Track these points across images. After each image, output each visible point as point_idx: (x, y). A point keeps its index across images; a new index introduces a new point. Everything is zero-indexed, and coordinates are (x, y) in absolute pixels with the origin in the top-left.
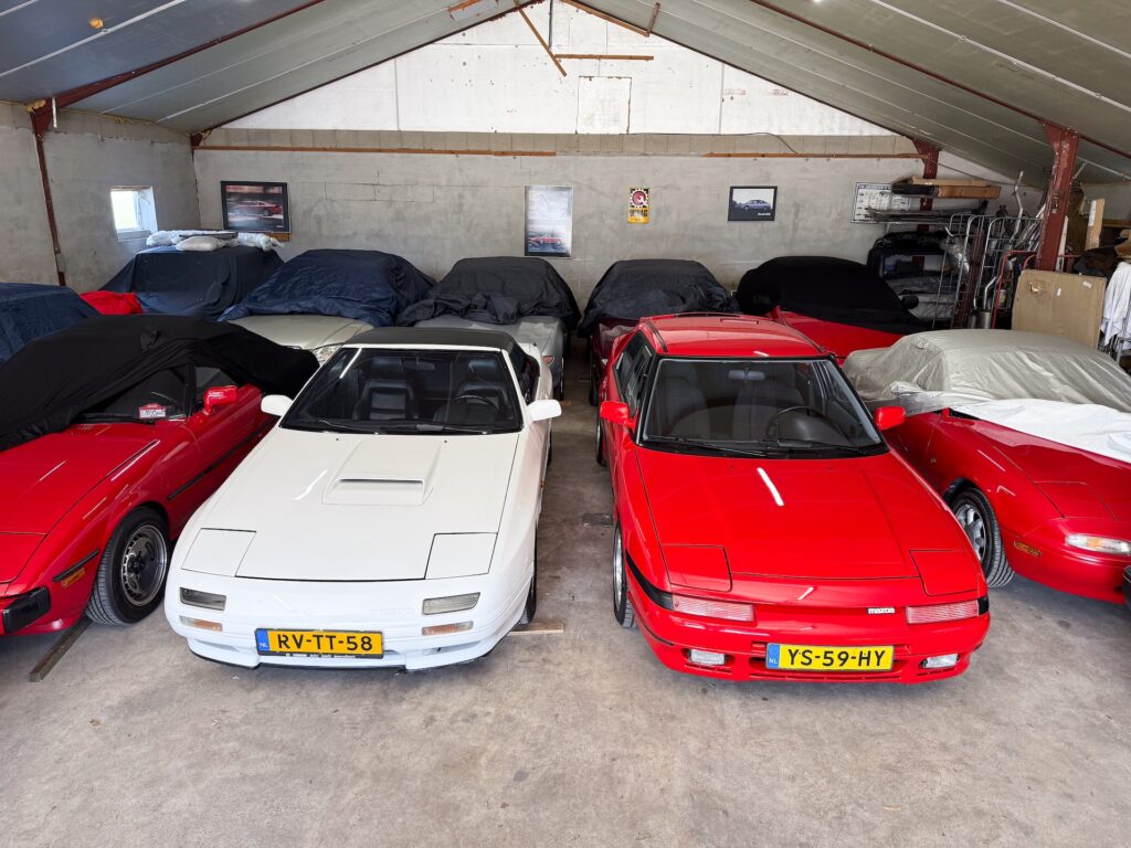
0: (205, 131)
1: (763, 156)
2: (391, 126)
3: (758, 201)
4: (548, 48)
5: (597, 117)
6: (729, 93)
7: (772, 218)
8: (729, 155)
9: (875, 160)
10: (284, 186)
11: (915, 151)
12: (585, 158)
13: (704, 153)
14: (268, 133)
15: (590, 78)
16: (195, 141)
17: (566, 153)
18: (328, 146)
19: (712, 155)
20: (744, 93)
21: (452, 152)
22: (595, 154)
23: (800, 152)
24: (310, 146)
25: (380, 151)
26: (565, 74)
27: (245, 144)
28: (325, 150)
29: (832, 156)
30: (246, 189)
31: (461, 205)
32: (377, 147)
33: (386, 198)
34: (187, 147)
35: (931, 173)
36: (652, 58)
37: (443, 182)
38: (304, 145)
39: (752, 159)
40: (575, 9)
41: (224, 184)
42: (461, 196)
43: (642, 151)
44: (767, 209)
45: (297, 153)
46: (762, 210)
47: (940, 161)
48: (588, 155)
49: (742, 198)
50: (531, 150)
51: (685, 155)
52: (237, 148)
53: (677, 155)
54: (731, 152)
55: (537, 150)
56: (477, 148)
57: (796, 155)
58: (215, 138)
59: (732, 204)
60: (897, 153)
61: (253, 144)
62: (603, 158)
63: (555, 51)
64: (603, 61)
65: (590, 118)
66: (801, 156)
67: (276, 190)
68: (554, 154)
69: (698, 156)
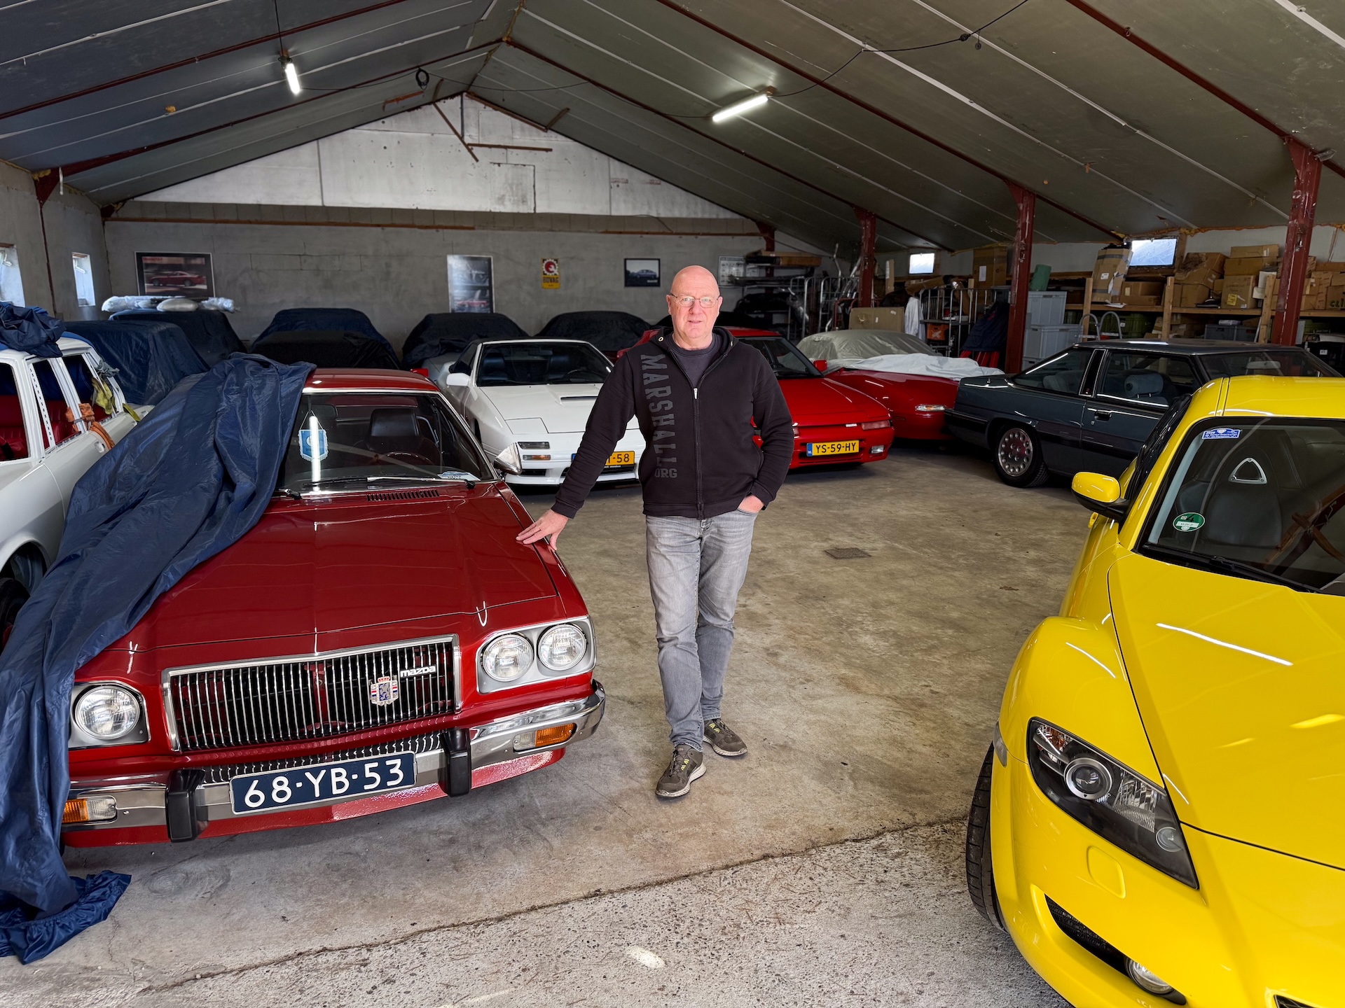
0: (117, 203)
1: (647, 233)
2: (316, 202)
3: (647, 271)
4: (461, 138)
5: (507, 198)
6: (615, 182)
7: (658, 285)
8: (621, 233)
9: (730, 237)
10: (207, 257)
11: (757, 230)
12: (502, 232)
13: (601, 231)
15: (499, 164)
16: (107, 213)
17: (484, 228)
18: (252, 219)
19: (607, 232)
20: (627, 182)
21: (378, 226)
22: (510, 229)
23: (674, 232)
24: (234, 218)
25: (307, 224)
26: (477, 160)
27: (163, 216)
28: (250, 222)
29: (699, 234)
30: (165, 260)
31: (388, 273)
32: (303, 220)
33: (315, 268)
34: (97, 218)
35: (771, 247)
36: (551, 150)
37: (370, 253)
38: (227, 218)
39: (639, 235)
40: (483, 106)
41: (140, 256)
42: (388, 265)
43: (549, 227)
44: (654, 277)
45: (219, 225)
46: (650, 278)
47: (776, 238)
48: (503, 230)
49: (635, 268)
50: (452, 224)
51: (586, 232)
52: (155, 220)
53: (579, 231)
54: (622, 230)
55: (457, 224)
56: (401, 223)
57: (672, 234)
58: (128, 210)
59: (627, 273)
60: (746, 232)
62: (517, 233)
63: (467, 140)
64: (510, 150)
65: (501, 199)
66: (676, 234)
67: (198, 261)
68: (473, 228)
69: (597, 232)
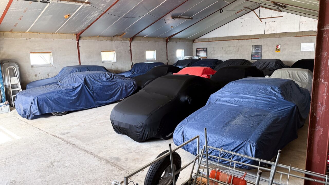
0: (195, 39)
1: (310, 36)
2: (226, 36)
5: (269, 30)
6: (302, 22)
8: (301, 36)
10: (206, 48)
12: (266, 39)
13: (294, 36)
14: (205, 39)
15: (268, 22)
16: (193, 41)
17: (261, 38)
18: (215, 40)
19: (297, 36)
20: (306, 22)
21: (237, 40)
24: (212, 41)
25: (224, 40)
26: (262, 22)
27: (201, 41)
28: (214, 41)
30: (200, 49)
31: (239, 50)
32: (223, 40)
33: (225, 49)
34: (192, 42)
36: (282, 17)
37: (236, 45)
38: (210, 40)
41: (197, 48)
42: (239, 48)
43: (279, 36)
45: (209, 42)
51: (290, 37)
52: (200, 42)
53: (288, 37)
55: (255, 38)
56: (243, 38)
58: (197, 40)
61: (202, 41)
62: (270, 39)
63: (260, 18)
64: (271, 18)
65: (268, 31)
67: (205, 49)
68: (259, 38)
69: (293, 37)
